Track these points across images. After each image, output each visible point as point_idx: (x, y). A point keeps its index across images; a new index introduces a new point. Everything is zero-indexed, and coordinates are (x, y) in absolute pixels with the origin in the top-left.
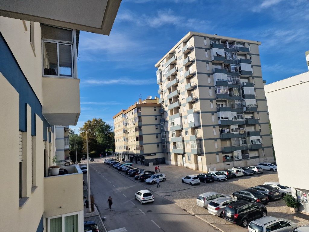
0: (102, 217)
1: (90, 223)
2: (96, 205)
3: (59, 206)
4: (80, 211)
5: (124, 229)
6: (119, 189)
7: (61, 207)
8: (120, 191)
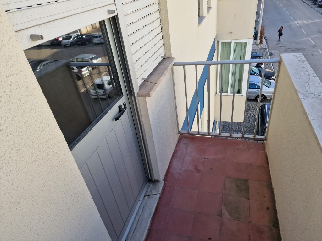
0: (271, 51)
1: (256, 55)
2: (265, 38)
3: (230, 32)
4: (250, 39)
5: (300, 54)
6: (298, 23)
7: (231, 33)
8: (298, 25)
